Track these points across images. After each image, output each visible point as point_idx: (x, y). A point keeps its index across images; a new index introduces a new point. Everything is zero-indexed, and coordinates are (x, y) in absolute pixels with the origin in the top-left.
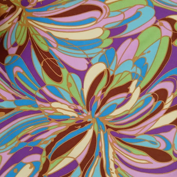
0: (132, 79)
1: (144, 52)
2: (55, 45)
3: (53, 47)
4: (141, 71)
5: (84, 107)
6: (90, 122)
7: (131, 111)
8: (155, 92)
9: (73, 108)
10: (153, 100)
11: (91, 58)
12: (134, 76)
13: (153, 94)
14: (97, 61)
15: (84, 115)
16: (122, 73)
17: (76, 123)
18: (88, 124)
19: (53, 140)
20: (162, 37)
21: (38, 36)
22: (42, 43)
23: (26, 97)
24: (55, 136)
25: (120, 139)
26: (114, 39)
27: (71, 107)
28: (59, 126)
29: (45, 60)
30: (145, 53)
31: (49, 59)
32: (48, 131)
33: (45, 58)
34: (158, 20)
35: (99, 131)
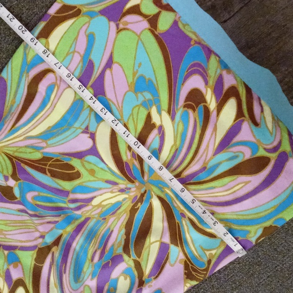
0: (148, 110)
1: (135, 71)
2: (44, 144)
3: (43, 148)
4: (150, 92)
5: (126, 183)
6: (145, 192)
7: (178, 143)
8: (185, 102)
9: (116, 190)
10: (190, 111)
11: (87, 128)
12: (147, 104)
13: (185, 106)
14: (96, 124)
15: (133, 190)
16: (132, 114)
17: (132, 203)
18: (146, 195)
19: (125, 237)
20: (139, 36)
21: (21, 150)
22: (30, 153)
23: (62, 216)
24: (123, 231)
25: (191, 182)
26: (92, 86)
27: (114, 191)
28: (119, 219)
29: (47, 167)
30: (137, 70)
31: (50, 162)
32: (112, 231)
33: (46, 165)
34: (118, 22)
35: (163, 191)
